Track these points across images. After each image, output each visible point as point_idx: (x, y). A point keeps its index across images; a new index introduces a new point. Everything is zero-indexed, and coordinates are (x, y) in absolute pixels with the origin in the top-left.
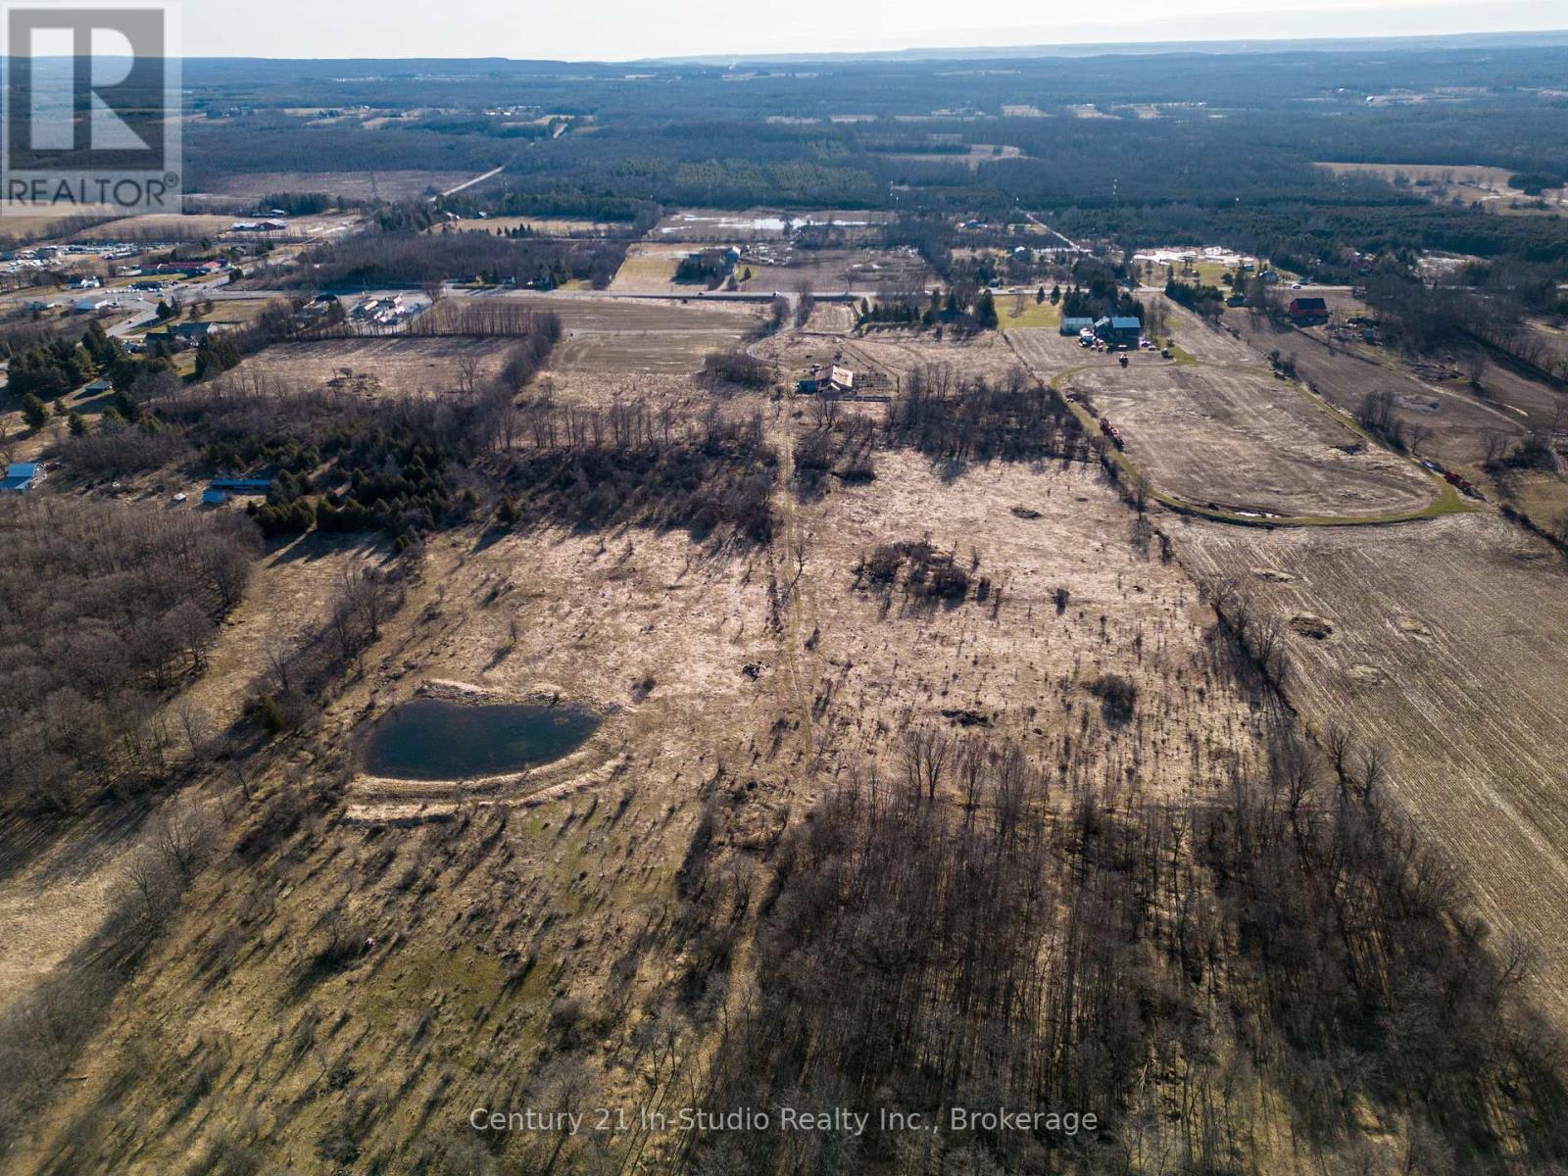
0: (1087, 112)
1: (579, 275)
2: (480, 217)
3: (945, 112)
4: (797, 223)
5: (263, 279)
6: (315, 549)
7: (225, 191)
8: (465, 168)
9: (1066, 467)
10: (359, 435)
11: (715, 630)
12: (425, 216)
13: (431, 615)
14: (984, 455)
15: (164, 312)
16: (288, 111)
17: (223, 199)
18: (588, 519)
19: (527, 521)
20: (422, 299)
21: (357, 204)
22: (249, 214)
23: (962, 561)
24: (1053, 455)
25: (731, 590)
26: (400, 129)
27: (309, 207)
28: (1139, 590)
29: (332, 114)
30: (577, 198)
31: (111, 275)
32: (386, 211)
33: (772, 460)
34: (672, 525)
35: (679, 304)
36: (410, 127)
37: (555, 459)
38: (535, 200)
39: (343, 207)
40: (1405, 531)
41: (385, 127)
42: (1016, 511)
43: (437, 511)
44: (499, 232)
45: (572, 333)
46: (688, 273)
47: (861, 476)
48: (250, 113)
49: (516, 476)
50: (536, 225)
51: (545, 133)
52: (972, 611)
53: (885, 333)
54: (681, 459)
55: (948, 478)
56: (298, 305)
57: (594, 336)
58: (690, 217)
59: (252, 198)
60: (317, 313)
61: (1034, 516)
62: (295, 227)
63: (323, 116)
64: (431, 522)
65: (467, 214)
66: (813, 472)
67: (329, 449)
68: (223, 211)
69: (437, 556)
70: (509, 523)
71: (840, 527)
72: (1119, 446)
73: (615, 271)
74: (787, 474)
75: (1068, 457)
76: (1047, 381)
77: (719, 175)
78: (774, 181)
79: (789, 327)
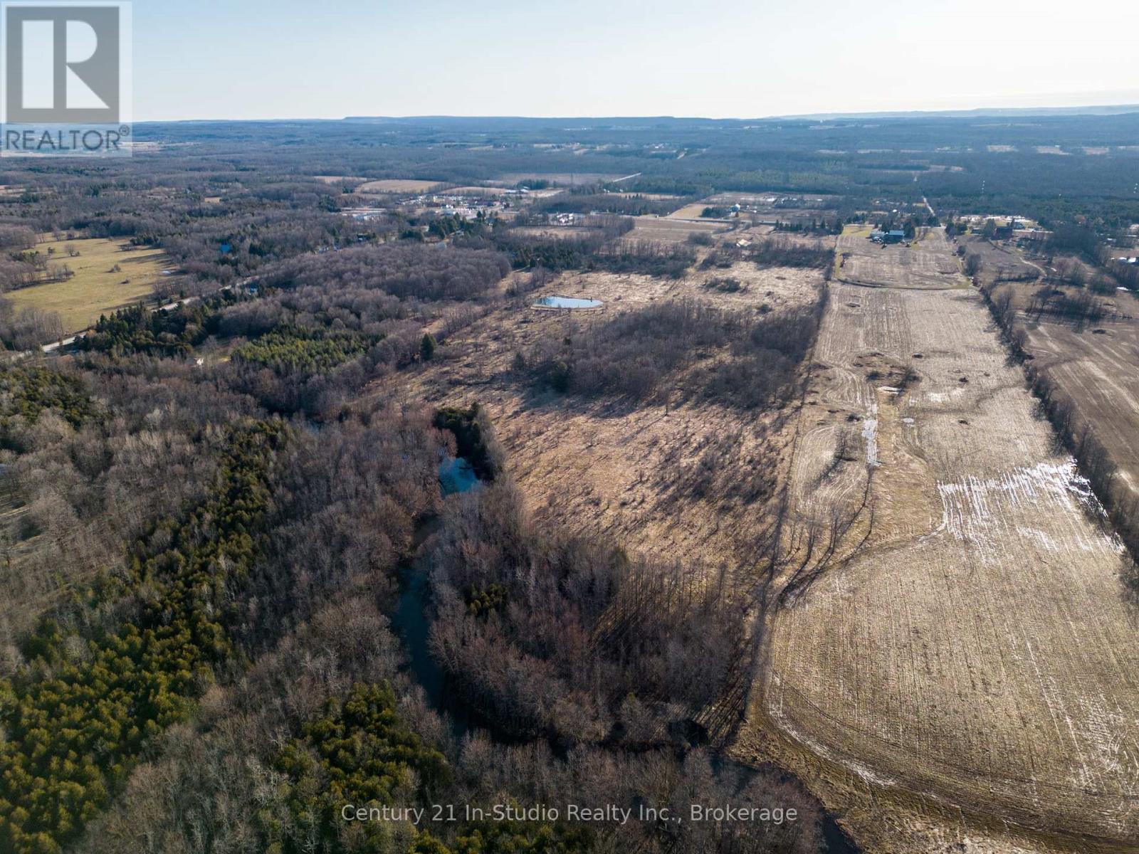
0: (1055, 150)
1: (654, 212)
2: (620, 192)
3: (947, 148)
4: (784, 199)
5: (517, 207)
6: (528, 270)
7: (502, 179)
8: (620, 173)
9: (811, 270)
10: (546, 246)
11: (647, 292)
12: (592, 189)
13: (561, 284)
14: (782, 265)
15: (479, 214)
16: (536, 145)
17: (501, 182)
18: (619, 270)
19: (598, 270)
20: (582, 216)
21: (563, 186)
22: (512, 188)
23: (741, 285)
24: (810, 267)
25: (657, 287)
26: (593, 155)
27: (540, 186)
28: (801, 294)
29: (558, 147)
30: (673, 184)
31: (457, 204)
32: (575, 188)
33: (695, 261)
34: (647, 273)
36: (601, 153)
37: (614, 257)
38: (649, 185)
39: (555, 186)
40: (930, 292)
41: (585, 153)
42: (778, 278)
43: (568, 264)
44: (626, 197)
45: (639, 228)
46: (707, 213)
47: (727, 266)
48: (515, 146)
49: (598, 259)
50: (644, 195)
51: (671, 157)
52: (737, 294)
53: (782, 233)
54: (661, 257)
55: (759, 270)
56: (531, 216)
57: (648, 229)
58: (729, 195)
59: (514, 182)
60: (537, 218)
61: (784, 279)
62: (533, 194)
63: (554, 147)
64: (566, 267)
65: (611, 191)
66: (707, 264)
67: (537, 249)
68: (502, 187)
69: (565, 274)
70: (592, 268)
71: (707, 276)
72: (842, 266)
73: (672, 212)
74: (697, 264)
75: (816, 267)
76: (837, 250)
77: (758, 177)
78: (787, 179)
79: (738, 230)
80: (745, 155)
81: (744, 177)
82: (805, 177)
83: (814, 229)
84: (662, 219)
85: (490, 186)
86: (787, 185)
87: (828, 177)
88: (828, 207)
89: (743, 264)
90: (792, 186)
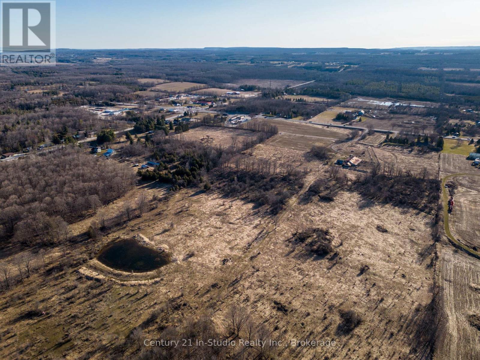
2: (294, 95)
4: (398, 104)
5: (217, 108)
6: (153, 186)
8: (303, 80)
9: (417, 214)
11: (229, 242)
12: (277, 93)
13: (160, 213)
14: (385, 202)
15: (186, 114)
16: (271, 62)
18: (229, 194)
19: (212, 190)
20: (249, 118)
21: (262, 90)
22: (234, 90)
24: (415, 208)
25: (248, 229)
26: (296, 68)
27: (251, 89)
28: (403, 276)
29: (282, 63)
31: (185, 103)
33: (301, 186)
34: (251, 201)
35: (325, 128)
36: (301, 67)
37: (236, 173)
38: (313, 91)
41: (292, 67)
42: (378, 228)
44: (294, 100)
45: (282, 133)
46: (340, 118)
47: (329, 199)
48: (261, 62)
50: (305, 99)
52: (323, 263)
53: (390, 147)
56: (217, 116)
57: (287, 135)
58: (361, 99)
61: (385, 231)
62: (241, 94)
63: (279, 64)
64: (186, 185)
66: (312, 194)
70: (207, 190)
71: (304, 215)
72: (450, 211)
73: (315, 115)
74: (302, 192)
75: (422, 210)
76: (442, 176)
77: (381, 86)
78: (400, 89)
79: (356, 140)
80: (376, 72)
81: (373, 86)
82: (412, 87)
83: (419, 144)
84: (303, 123)
85: (224, 88)
86: (400, 94)
87: (426, 88)
88: (428, 114)
89: (347, 195)
90: (403, 94)
